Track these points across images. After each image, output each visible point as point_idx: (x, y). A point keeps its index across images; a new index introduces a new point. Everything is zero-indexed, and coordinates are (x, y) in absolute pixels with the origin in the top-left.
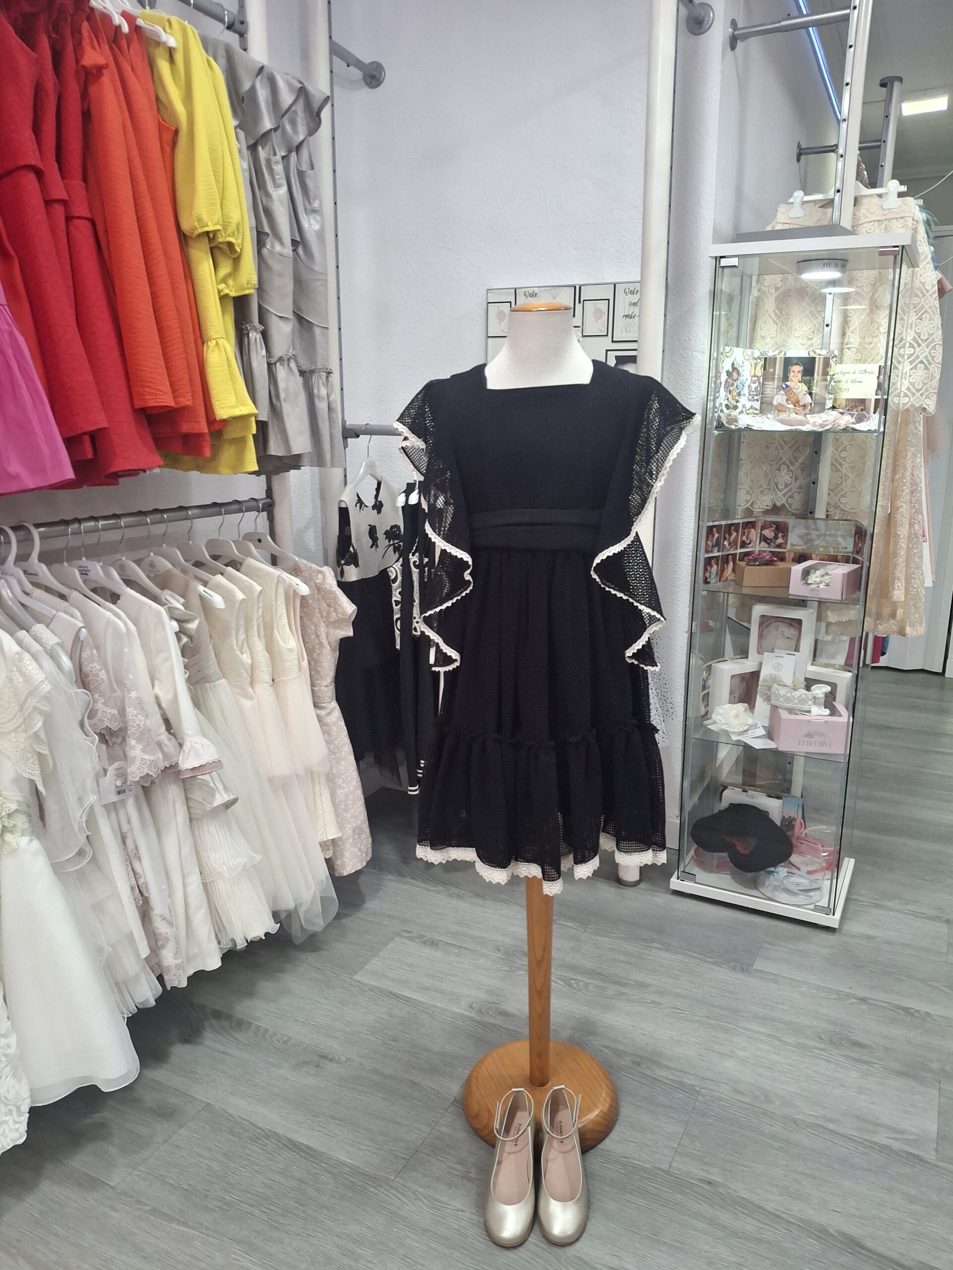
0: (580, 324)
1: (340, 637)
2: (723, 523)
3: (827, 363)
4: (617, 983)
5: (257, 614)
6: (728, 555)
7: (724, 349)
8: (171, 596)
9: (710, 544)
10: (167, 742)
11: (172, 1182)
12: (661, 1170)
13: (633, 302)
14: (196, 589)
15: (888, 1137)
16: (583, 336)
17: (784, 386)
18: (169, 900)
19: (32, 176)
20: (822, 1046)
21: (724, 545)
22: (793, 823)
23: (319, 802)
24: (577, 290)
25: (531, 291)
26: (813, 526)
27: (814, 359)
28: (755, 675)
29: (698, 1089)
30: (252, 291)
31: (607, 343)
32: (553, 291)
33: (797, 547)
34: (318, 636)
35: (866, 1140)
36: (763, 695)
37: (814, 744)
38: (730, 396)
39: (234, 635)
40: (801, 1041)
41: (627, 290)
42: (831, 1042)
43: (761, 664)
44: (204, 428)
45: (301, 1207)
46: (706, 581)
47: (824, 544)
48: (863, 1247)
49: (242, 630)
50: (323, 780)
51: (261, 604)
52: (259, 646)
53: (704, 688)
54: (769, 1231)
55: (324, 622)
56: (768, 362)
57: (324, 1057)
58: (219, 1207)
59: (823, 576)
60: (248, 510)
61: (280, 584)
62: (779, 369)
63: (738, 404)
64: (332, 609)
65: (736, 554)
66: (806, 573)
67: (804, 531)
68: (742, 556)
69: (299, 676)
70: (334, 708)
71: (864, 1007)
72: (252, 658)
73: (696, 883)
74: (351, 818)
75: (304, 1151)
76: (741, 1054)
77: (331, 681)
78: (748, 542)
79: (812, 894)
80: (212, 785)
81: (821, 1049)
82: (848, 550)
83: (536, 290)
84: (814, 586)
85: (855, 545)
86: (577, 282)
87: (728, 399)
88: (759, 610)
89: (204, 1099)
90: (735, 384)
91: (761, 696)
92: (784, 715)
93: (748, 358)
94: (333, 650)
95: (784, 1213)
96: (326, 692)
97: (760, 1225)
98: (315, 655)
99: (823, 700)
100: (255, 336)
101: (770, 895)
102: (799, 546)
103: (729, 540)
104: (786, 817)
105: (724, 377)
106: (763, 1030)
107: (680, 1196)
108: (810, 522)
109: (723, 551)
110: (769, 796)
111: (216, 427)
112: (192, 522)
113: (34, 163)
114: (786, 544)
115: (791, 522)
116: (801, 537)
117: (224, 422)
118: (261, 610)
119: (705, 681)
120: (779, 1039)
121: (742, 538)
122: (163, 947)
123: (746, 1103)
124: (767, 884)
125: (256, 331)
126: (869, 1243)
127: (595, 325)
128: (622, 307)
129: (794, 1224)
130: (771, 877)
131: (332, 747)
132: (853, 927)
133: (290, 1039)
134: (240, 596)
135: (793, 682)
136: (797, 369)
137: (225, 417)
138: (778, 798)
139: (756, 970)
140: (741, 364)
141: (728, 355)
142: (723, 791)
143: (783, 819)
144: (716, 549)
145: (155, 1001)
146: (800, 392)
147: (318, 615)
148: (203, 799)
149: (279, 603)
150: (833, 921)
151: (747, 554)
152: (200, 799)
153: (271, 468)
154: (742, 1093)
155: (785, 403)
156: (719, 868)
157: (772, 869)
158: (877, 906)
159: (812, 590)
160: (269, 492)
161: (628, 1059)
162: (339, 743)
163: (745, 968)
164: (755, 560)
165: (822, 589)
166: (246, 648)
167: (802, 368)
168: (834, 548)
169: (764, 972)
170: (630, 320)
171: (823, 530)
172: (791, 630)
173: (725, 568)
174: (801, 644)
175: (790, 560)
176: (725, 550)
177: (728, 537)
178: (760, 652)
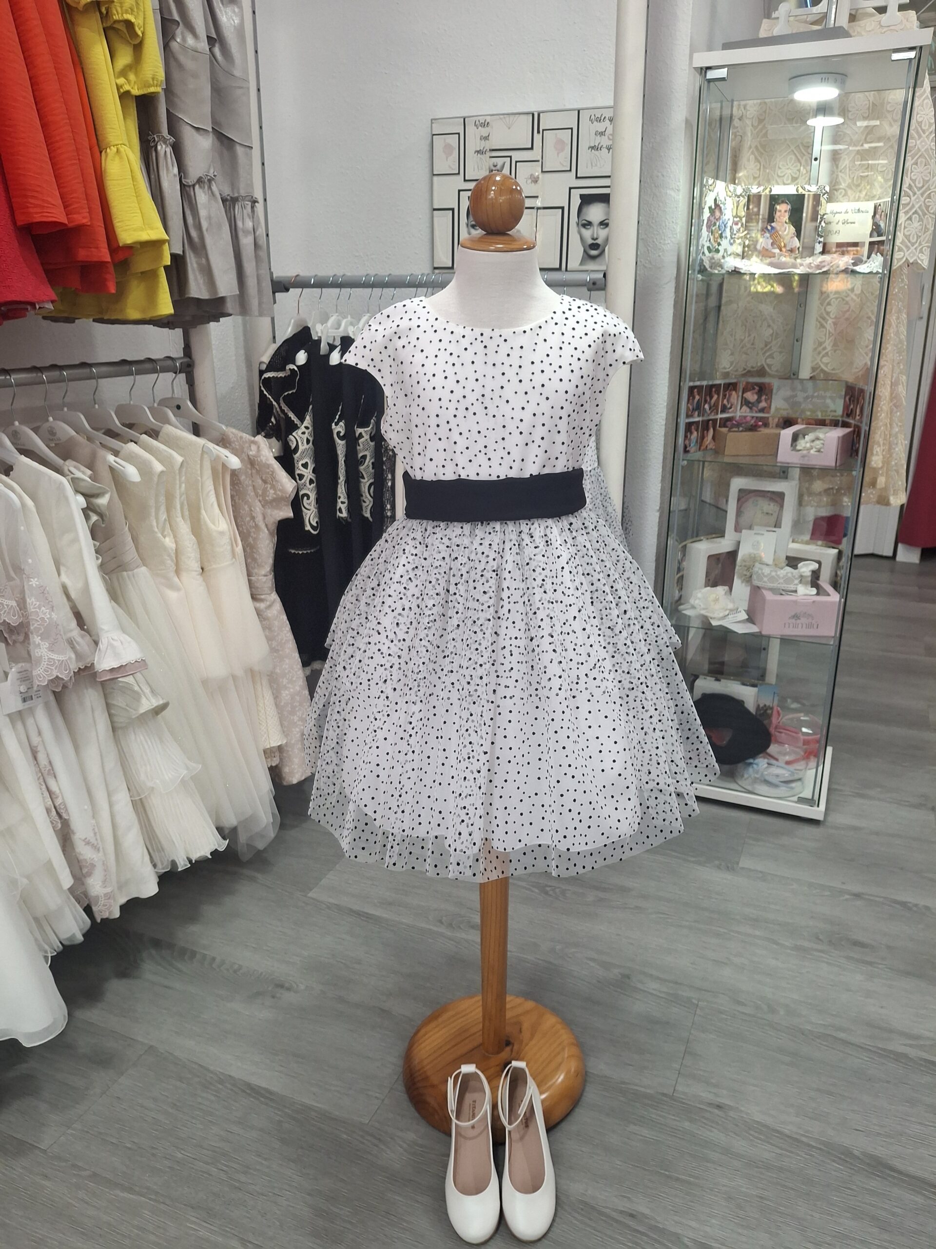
0: (539, 158)
1: (279, 519)
2: (705, 383)
3: (817, 198)
4: (597, 888)
5: (180, 490)
6: (709, 420)
7: (707, 181)
8: (75, 467)
10: (79, 639)
11: (114, 1141)
12: (664, 1095)
13: (600, 131)
14: (105, 459)
15: (902, 1045)
16: (543, 172)
17: (769, 228)
18: (93, 822)
20: (820, 947)
21: (704, 409)
22: (769, 712)
23: (261, 705)
24: (536, 118)
25: (482, 120)
26: (799, 387)
28: (733, 555)
29: (695, 1002)
30: (159, 89)
31: (570, 179)
32: (507, 119)
33: (781, 411)
34: (253, 518)
35: (882, 1049)
36: (741, 574)
37: (800, 626)
38: (712, 238)
39: (153, 514)
40: (800, 943)
41: (593, 117)
42: (830, 942)
43: (739, 543)
44: (105, 256)
45: (264, 1162)
46: (686, 451)
47: (811, 407)
49: (163, 508)
50: (265, 682)
51: (183, 478)
52: (184, 528)
53: (679, 570)
54: (790, 1157)
55: (260, 501)
56: (753, 200)
57: (281, 986)
58: (169, 1167)
59: (813, 441)
60: (164, 370)
61: (206, 456)
62: (763, 208)
63: (720, 248)
64: (269, 486)
65: (717, 419)
66: (795, 438)
67: (789, 393)
68: (723, 422)
69: (233, 563)
70: (275, 600)
71: (859, 903)
72: (176, 542)
74: (299, 721)
76: (737, 960)
77: (271, 570)
78: (729, 406)
79: (793, 785)
80: (136, 688)
81: (820, 951)
82: (837, 414)
83: (488, 119)
84: (805, 452)
85: (846, 407)
86: (534, 108)
87: (710, 241)
88: (738, 483)
89: (146, 1041)
90: (718, 224)
91: (740, 577)
92: (769, 596)
93: (730, 194)
94: (271, 534)
95: (803, 1135)
96: (265, 582)
98: (251, 540)
99: (809, 579)
100: (164, 150)
101: (749, 788)
102: (784, 409)
103: (710, 403)
105: (706, 214)
106: (756, 932)
107: (687, 1123)
108: (796, 382)
109: (703, 415)
110: (744, 684)
111: (121, 256)
112: (97, 381)
114: (770, 408)
115: (775, 383)
116: (786, 400)
117: (129, 248)
118: (183, 485)
119: (680, 563)
121: (722, 401)
122: (89, 874)
123: (749, 1015)
124: (746, 776)
125: (165, 143)
126: (898, 1164)
127: (557, 159)
128: (587, 136)
129: (815, 1148)
130: (751, 770)
131: (274, 644)
132: (839, 819)
133: (240, 967)
134: (158, 467)
135: (774, 560)
136: (783, 210)
137: (129, 241)
138: (754, 685)
139: (743, 868)
140: (723, 200)
141: (710, 188)
142: (694, 681)
143: (758, 708)
144: (696, 413)
145: (84, 935)
146: (787, 235)
147: (252, 494)
148: (127, 705)
149: (205, 478)
150: (817, 812)
152: (123, 705)
153: (188, 318)
154: (743, 1004)
155: (770, 246)
157: (751, 761)
158: (862, 796)
159: (803, 456)
160: (188, 350)
161: (616, 971)
162: (282, 640)
163: (731, 867)
164: (738, 425)
165: (814, 455)
166: (168, 530)
167: (789, 207)
168: (822, 412)
169: (750, 870)
170: (596, 152)
171: (810, 392)
172: (772, 504)
173: (705, 435)
174: (781, 520)
175: (774, 425)
176: (706, 415)
177: (709, 400)
178: (738, 529)
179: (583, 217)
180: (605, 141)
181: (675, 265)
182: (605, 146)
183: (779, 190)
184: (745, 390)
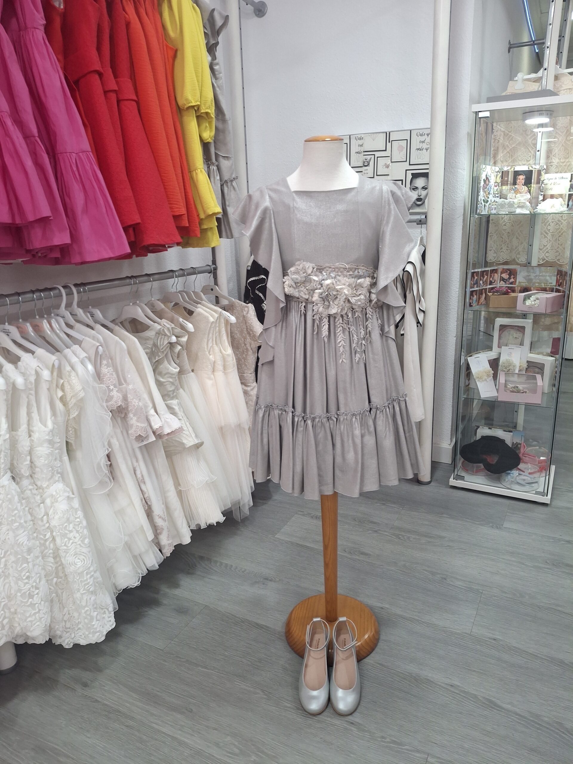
0: (389, 155)
1: (257, 345)
3: (539, 173)
4: (426, 536)
6: (483, 289)
7: (480, 167)
9: (472, 283)
12: (467, 633)
13: (422, 140)
16: (391, 162)
17: (514, 188)
19: (97, 76)
21: (480, 284)
22: (519, 446)
24: (388, 135)
25: (359, 137)
26: (532, 271)
27: (532, 171)
28: (497, 360)
29: (480, 591)
30: (212, 139)
31: (406, 166)
32: (373, 136)
33: (522, 284)
34: (245, 345)
38: (485, 195)
40: (536, 564)
41: (418, 134)
42: (554, 564)
43: (500, 353)
46: (471, 305)
47: (538, 281)
54: (532, 663)
55: (249, 336)
56: (504, 174)
57: (267, 579)
58: (223, 659)
59: (536, 300)
61: (221, 317)
62: (511, 178)
63: (489, 200)
66: (526, 298)
67: (526, 274)
68: (490, 289)
70: (255, 386)
71: (569, 545)
72: (214, 357)
73: (465, 481)
75: (264, 629)
76: (503, 572)
78: (493, 281)
79: (533, 485)
81: (548, 568)
83: (363, 136)
85: (557, 281)
86: (387, 130)
87: (484, 197)
88: (500, 321)
89: (204, 603)
90: (488, 187)
93: (494, 171)
94: (254, 353)
95: (539, 654)
96: (250, 377)
97: (526, 660)
98: (244, 356)
100: (213, 168)
101: (509, 487)
102: (523, 282)
103: (483, 280)
104: (515, 443)
105: (482, 183)
106: (513, 559)
107: (478, 647)
108: (530, 268)
109: (479, 287)
110: (505, 431)
113: (98, 69)
114: (516, 282)
116: (524, 278)
120: (523, 564)
121: (490, 279)
122: (161, 533)
123: (510, 598)
124: (507, 480)
125: (214, 165)
127: (399, 155)
128: (415, 143)
130: (509, 477)
132: (558, 503)
133: (245, 570)
135: (520, 363)
136: (522, 178)
138: (510, 432)
139: (504, 527)
141: (483, 170)
142: (477, 429)
143: (513, 444)
144: (476, 285)
145: (159, 565)
146: (523, 191)
147: (247, 332)
149: (221, 327)
150: (546, 499)
151: (492, 288)
154: (506, 593)
156: (476, 472)
157: (509, 472)
158: (570, 491)
160: (214, 261)
161: (438, 576)
163: (499, 527)
164: (498, 291)
167: (524, 177)
168: (544, 283)
169: (509, 528)
170: (420, 151)
171: (538, 273)
172: (518, 332)
173: (481, 297)
174: (524, 341)
175: (518, 291)
176: (481, 286)
178: (499, 347)
179: (413, 185)
180: (425, 146)
181: (463, 208)
182: (425, 148)
183: (518, 168)
184: (502, 273)
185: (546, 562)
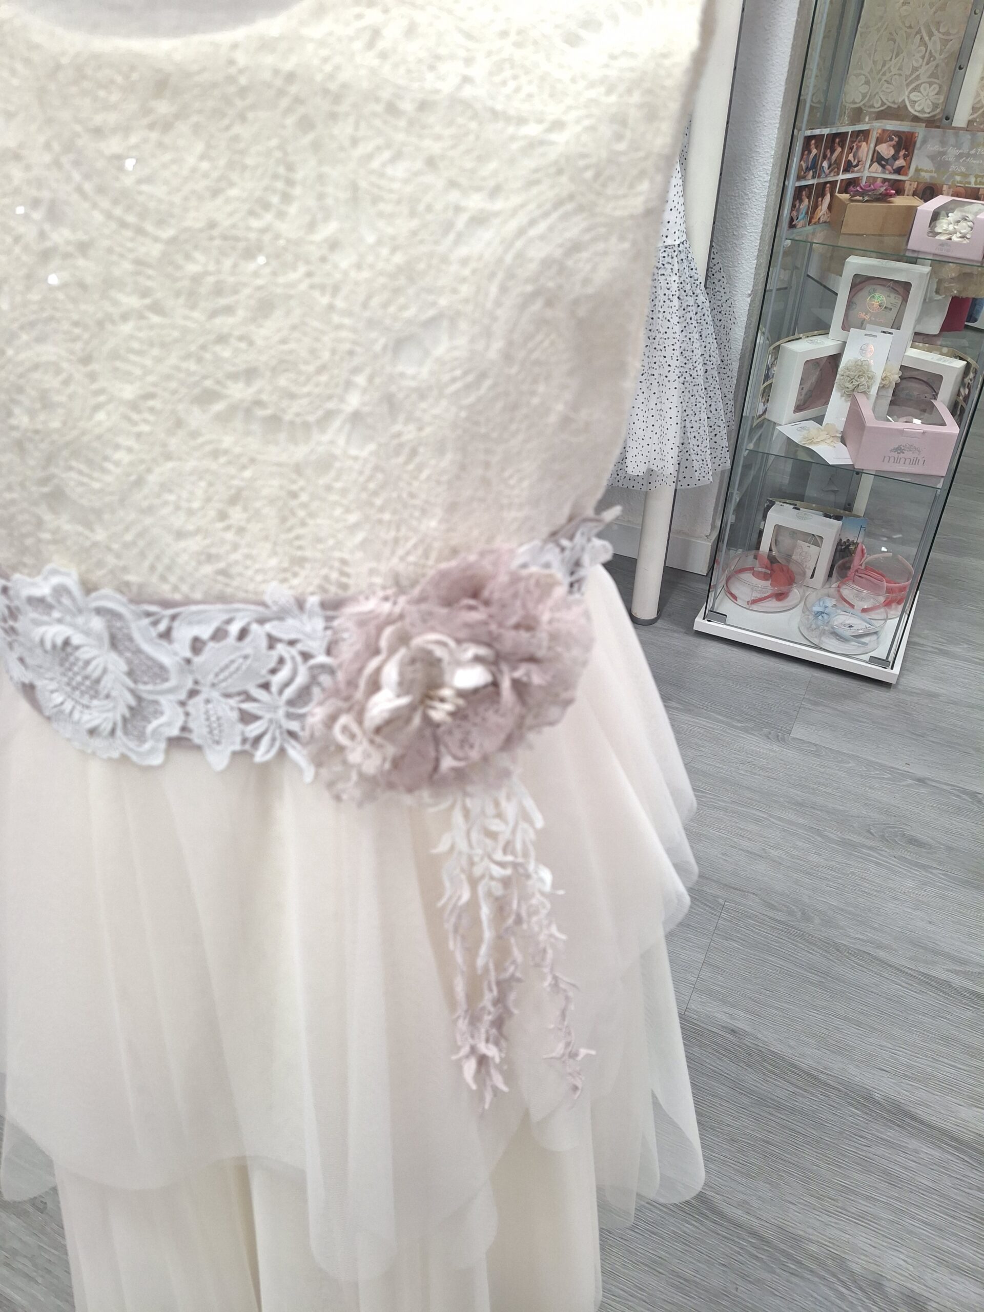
2: (826, 131)
6: (826, 183)
15: (948, 970)
20: (871, 844)
21: (822, 167)
22: (852, 547)
26: (952, 140)
28: (835, 359)
29: (721, 901)
33: (923, 174)
35: (923, 974)
36: (842, 388)
37: (903, 460)
40: (848, 836)
42: (882, 838)
43: (845, 343)
46: (792, 225)
47: (963, 169)
48: (913, 1118)
53: (766, 378)
54: (804, 1097)
59: (959, 222)
66: (936, 216)
67: (937, 148)
68: (844, 185)
71: (922, 790)
73: (726, 624)
76: (774, 853)
78: (855, 163)
81: (871, 848)
84: (943, 238)
88: (855, 264)
91: (839, 389)
92: (872, 422)
95: (822, 1072)
97: (792, 1089)
102: (927, 171)
103: (830, 159)
104: (844, 540)
106: (801, 821)
108: (948, 132)
109: (819, 177)
110: (826, 516)
114: (909, 168)
115: (921, 131)
116: (932, 158)
119: (768, 369)
120: (819, 833)
121: (847, 157)
123: (779, 922)
126: (920, 1112)
129: (834, 1088)
130: (820, 619)
132: (914, 683)
135: (884, 371)
138: (838, 518)
139: (794, 739)
142: (769, 508)
143: (840, 543)
150: (890, 674)
151: (852, 183)
154: (772, 907)
156: (753, 603)
159: (942, 244)
163: (781, 736)
164: (864, 191)
165: (956, 242)
168: (977, 177)
169: (803, 741)
171: (965, 148)
173: (820, 203)
174: (902, 319)
175: (911, 192)
176: (823, 175)
177: (829, 155)
178: (846, 327)
184: (879, 141)
185: (869, 831)
